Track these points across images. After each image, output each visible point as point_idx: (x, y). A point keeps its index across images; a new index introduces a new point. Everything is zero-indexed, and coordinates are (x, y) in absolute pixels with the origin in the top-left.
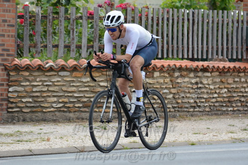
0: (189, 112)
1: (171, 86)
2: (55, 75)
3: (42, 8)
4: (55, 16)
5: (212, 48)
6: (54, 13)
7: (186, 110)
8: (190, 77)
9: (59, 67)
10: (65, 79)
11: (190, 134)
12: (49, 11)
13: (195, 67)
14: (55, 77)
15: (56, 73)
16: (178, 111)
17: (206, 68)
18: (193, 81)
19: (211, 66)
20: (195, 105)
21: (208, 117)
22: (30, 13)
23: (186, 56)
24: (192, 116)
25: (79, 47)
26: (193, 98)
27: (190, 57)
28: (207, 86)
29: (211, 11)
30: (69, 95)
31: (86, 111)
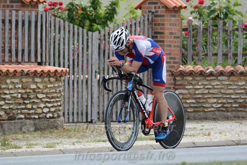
2: (215, 79)
3: (203, 22)
4: (215, 28)
6: (214, 26)
9: (218, 73)
10: (223, 82)
12: (209, 24)
14: (215, 81)
15: (216, 78)
22: (193, 26)
25: (235, 55)
30: (227, 96)
31: (241, 111)
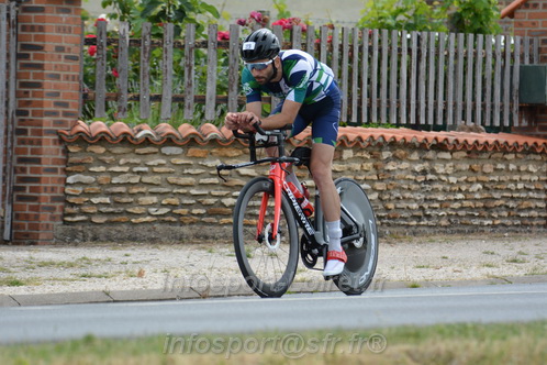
0: (408, 226)
1: (375, 178)
2: (155, 153)
3: (130, 26)
4: (156, 40)
5: (455, 105)
6: (153, 35)
7: (402, 222)
8: (411, 161)
9: (163, 138)
10: (173, 160)
11: (410, 268)
12: (145, 31)
13: (420, 141)
14: (155, 156)
15: (157, 150)
16: (389, 225)
17: (441, 144)
18: (418, 168)
19: (451, 139)
20: (420, 213)
21: (445, 236)
22: (108, 34)
23: (404, 121)
24: (414, 234)
25: (201, 101)
26: (416, 201)
27: (413, 121)
28: (444, 178)
29: (453, 35)
30: (181, 191)
31: (212, 224)
